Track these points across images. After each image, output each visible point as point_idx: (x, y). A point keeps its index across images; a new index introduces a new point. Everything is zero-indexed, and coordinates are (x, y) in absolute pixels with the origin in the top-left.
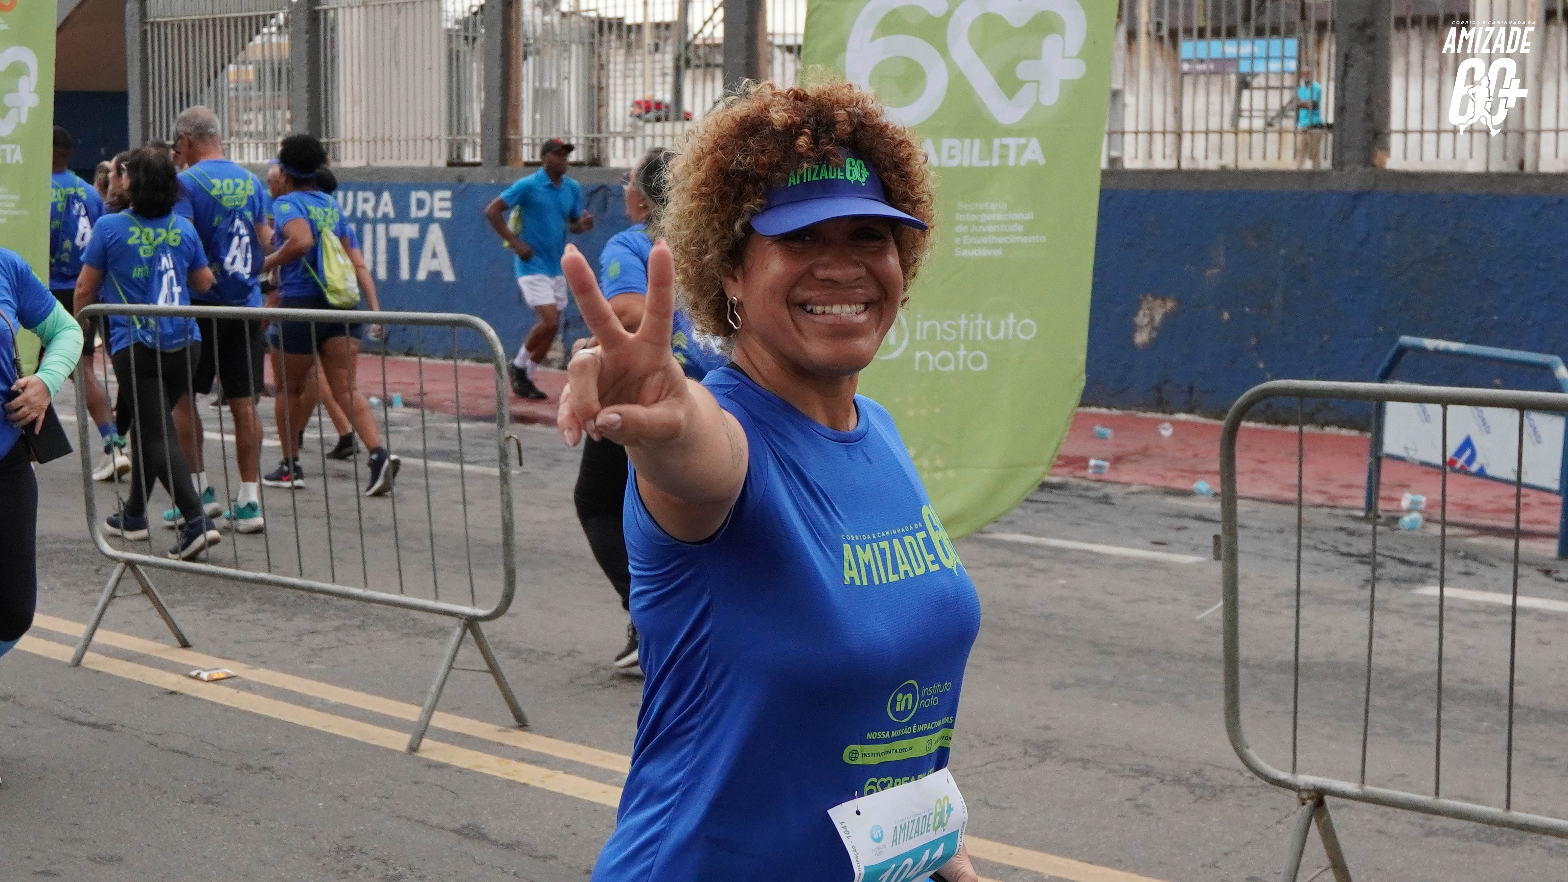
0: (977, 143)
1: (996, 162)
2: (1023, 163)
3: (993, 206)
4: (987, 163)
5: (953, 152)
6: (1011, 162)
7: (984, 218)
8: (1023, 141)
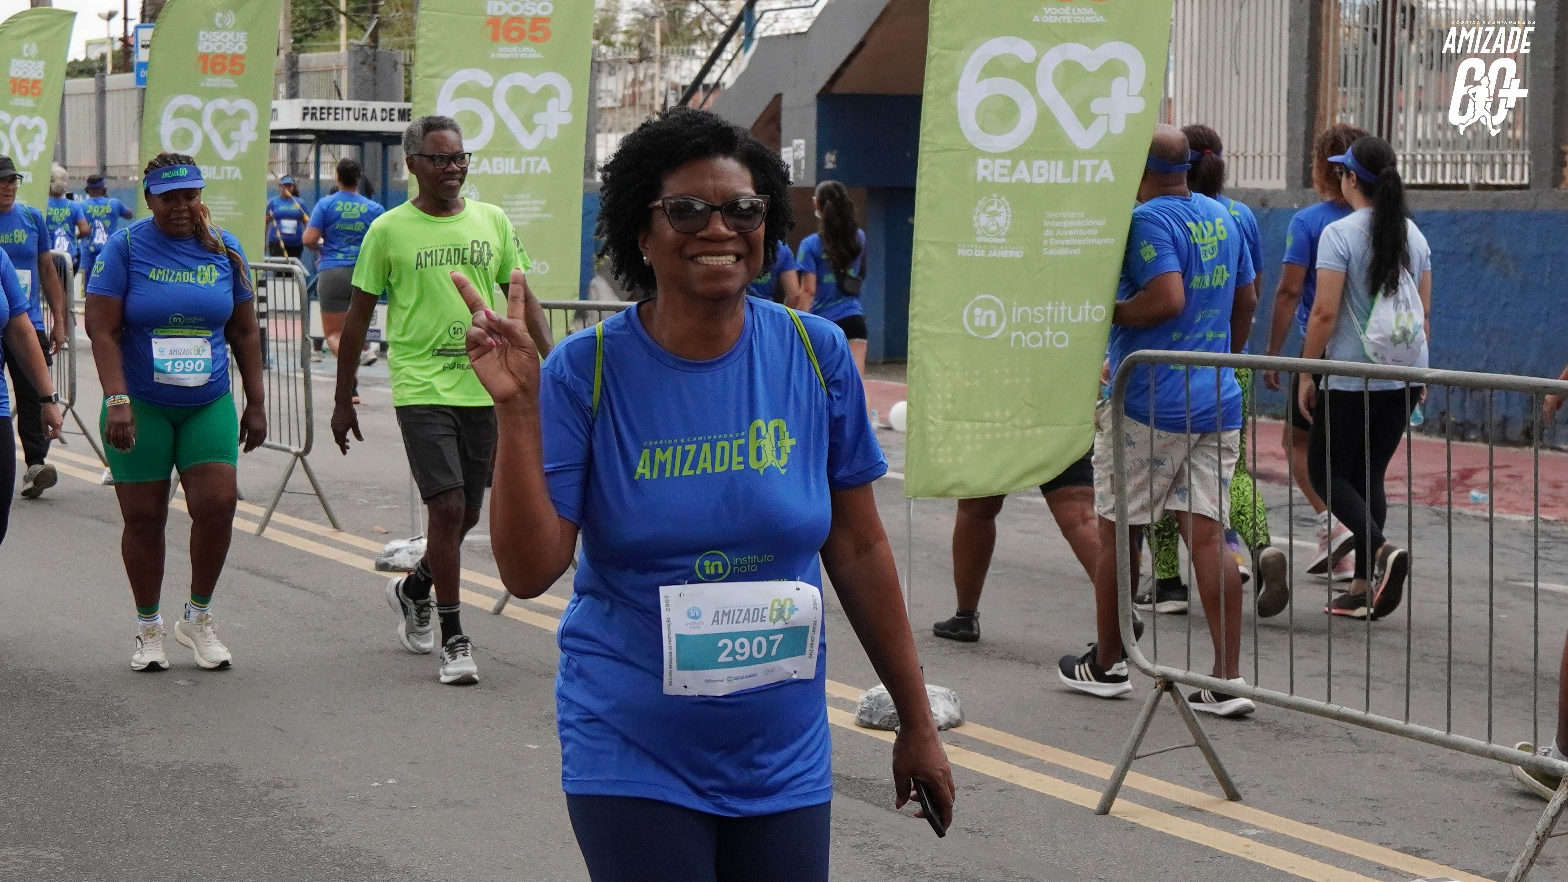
0: (1061, 163)
1: (1075, 179)
2: (1097, 180)
3: (1073, 215)
4: (1068, 180)
5: (1041, 171)
6: (1088, 179)
7: (1066, 224)
8: (1097, 162)
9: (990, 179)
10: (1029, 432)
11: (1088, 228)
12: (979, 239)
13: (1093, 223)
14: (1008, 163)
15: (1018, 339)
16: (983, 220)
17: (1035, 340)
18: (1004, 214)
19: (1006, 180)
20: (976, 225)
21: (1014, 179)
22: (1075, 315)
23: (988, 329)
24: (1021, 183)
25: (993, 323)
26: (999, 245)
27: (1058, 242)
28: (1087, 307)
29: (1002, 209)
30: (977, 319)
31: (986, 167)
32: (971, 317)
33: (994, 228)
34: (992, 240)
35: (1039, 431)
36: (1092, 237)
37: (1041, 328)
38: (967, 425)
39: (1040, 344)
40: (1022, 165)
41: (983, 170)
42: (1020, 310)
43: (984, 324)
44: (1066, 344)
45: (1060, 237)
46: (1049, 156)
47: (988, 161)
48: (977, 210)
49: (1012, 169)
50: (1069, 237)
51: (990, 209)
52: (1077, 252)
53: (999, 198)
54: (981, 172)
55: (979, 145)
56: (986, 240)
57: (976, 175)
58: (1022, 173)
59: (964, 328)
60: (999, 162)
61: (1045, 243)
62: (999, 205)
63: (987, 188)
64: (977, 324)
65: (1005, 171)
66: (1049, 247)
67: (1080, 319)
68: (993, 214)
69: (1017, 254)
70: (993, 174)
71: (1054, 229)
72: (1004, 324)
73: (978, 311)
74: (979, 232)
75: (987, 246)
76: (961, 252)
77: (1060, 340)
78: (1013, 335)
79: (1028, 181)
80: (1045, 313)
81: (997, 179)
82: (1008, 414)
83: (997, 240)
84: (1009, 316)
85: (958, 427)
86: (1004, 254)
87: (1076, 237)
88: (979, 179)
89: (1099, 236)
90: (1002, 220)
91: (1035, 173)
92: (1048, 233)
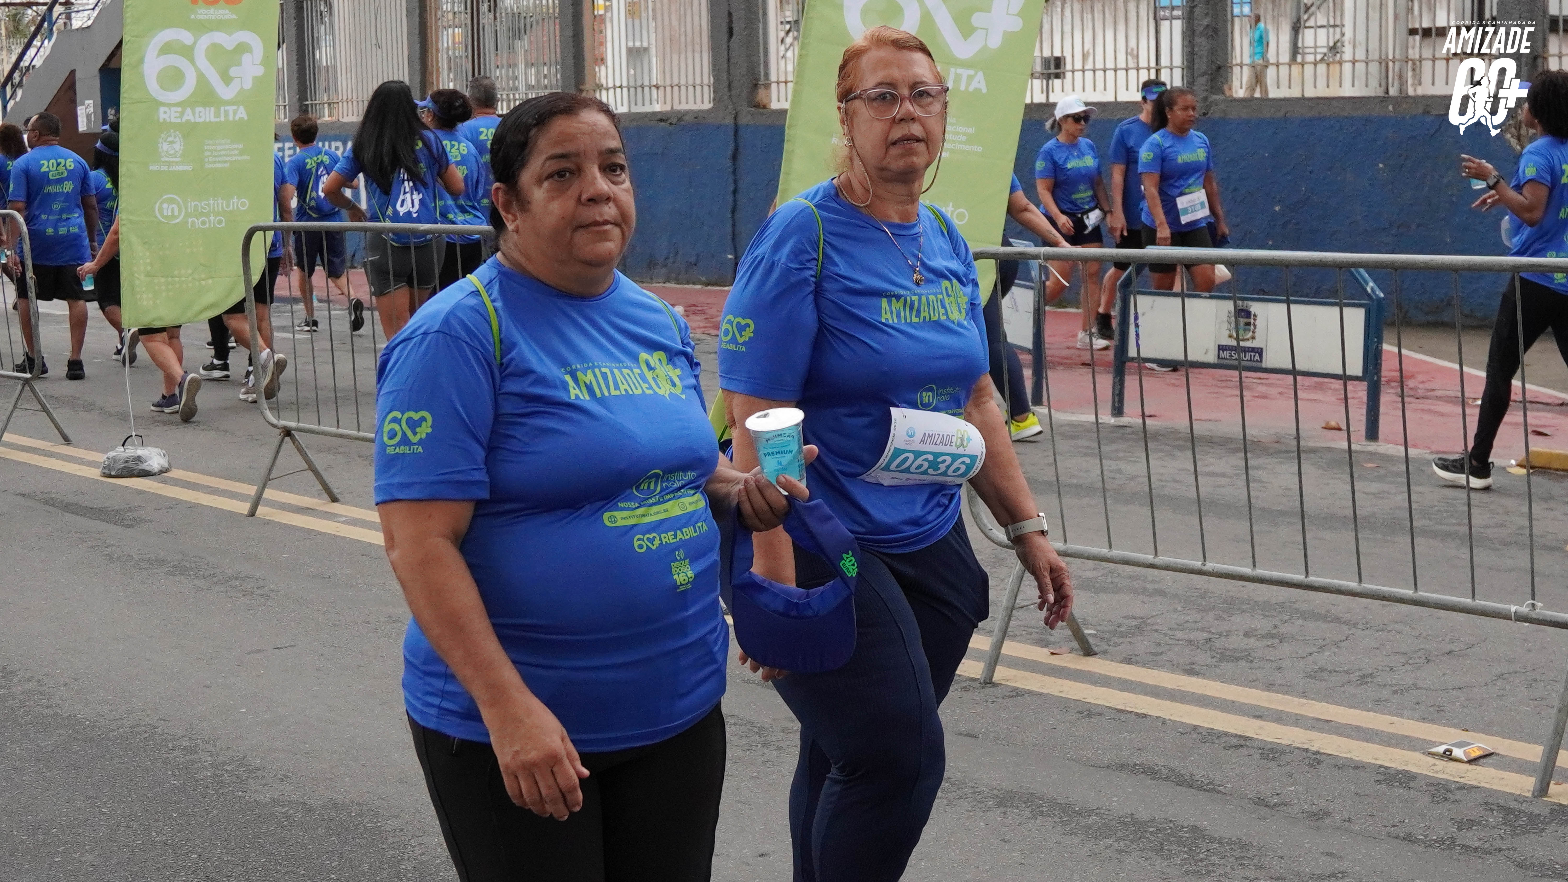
9: (168, 120)
10: (203, 283)
11: (233, 149)
12: (163, 159)
13: (236, 146)
14: (180, 109)
15: (193, 223)
16: (165, 147)
17: (203, 223)
18: (178, 143)
19: (179, 120)
20: (160, 150)
21: (184, 120)
22: (228, 206)
23: (173, 217)
24: (188, 121)
25: (176, 213)
26: (177, 162)
27: (214, 159)
28: (235, 200)
29: (178, 139)
30: (165, 211)
31: (165, 113)
32: (161, 210)
33: (172, 152)
34: (172, 160)
35: (210, 281)
36: (235, 155)
37: (208, 215)
38: (163, 280)
39: (207, 226)
40: (189, 110)
41: (163, 114)
42: (193, 204)
43: (170, 214)
44: (223, 225)
45: (215, 156)
46: (205, 105)
47: (166, 109)
48: (161, 140)
49: (182, 114)
50: (220, 156)
51: (169, 139)
52: (227, 165)
53: (175, 132)
54: (162, 116)
55: (161, 99)
56: (167, 159)
57: (159, 118)
58: (189, 116)
59: (156, 217)
60: (174, 109)
61: (206, 160)
62: (175, 137)
63: (167, 126)
64: (165, 214)
65: (178, 115)
66: (209, 162)
67: (231, 208)
68: (171, 142)
69: (188, 168)
70: (170, 117)
71: (211, 151)
72: (183, 214)
73: (165, 206)
74: (163, 154)
75: (169, 164)
76: (152, 168)
77: (220, 222)
78: (190, 220)
79: (193, 121)
80: (208, 205)
81: (173, 120)
82: (190, 271)
83: (174, 160)
84: (186, 208)
85: (156, 281)
86: (180, 168)
87: (226, 156)
88: (161, 120)
89: (241, 154)
90: (177, 146)
91: (197, 115)
92: (207, 154)
